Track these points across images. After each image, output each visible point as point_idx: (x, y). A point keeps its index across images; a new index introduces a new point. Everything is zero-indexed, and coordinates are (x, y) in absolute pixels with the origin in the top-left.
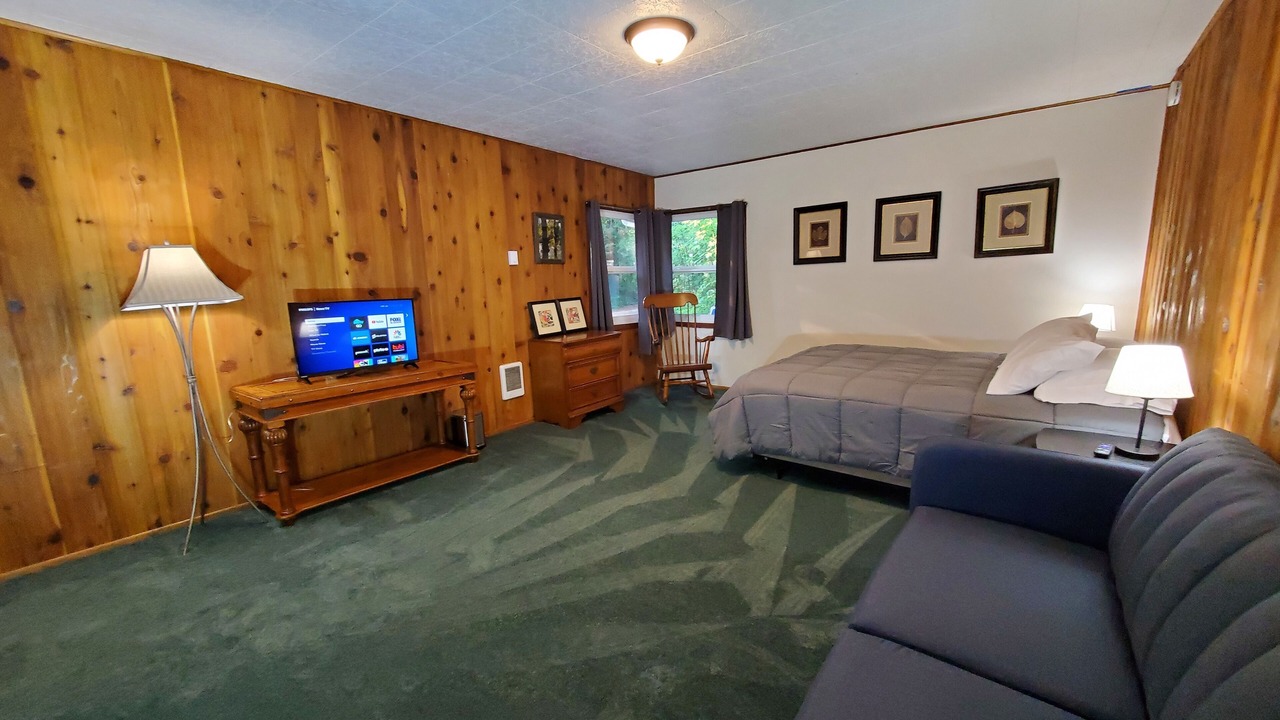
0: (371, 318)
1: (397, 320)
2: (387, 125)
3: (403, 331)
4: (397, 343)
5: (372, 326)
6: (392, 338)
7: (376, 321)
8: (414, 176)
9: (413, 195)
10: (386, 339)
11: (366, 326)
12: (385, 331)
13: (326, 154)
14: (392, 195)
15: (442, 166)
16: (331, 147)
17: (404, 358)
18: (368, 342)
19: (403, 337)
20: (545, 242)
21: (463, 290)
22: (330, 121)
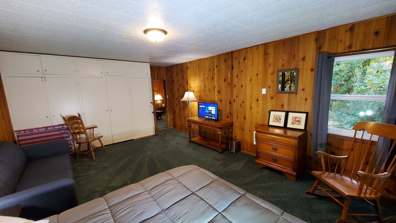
0: (209, 107)
1: (213, 108)
2: (228, 56)
3: (214, 111)
4: (213, 114)
5: (209, 109)
6: (212, 113)
7: (210, 108)
8: (233, 68)
9: (232, 74)
10: (211, 112)
11: (208, 108)
12: (211, 111)
13: (215, 68)
14: (227, 75)
15: (240, 63)
16: (216, 67)
17: (214, 118)
18: (208, 113)
19: (214, 113)
20: (283, 83)
21: (243, 102)
22: (217, 60)
